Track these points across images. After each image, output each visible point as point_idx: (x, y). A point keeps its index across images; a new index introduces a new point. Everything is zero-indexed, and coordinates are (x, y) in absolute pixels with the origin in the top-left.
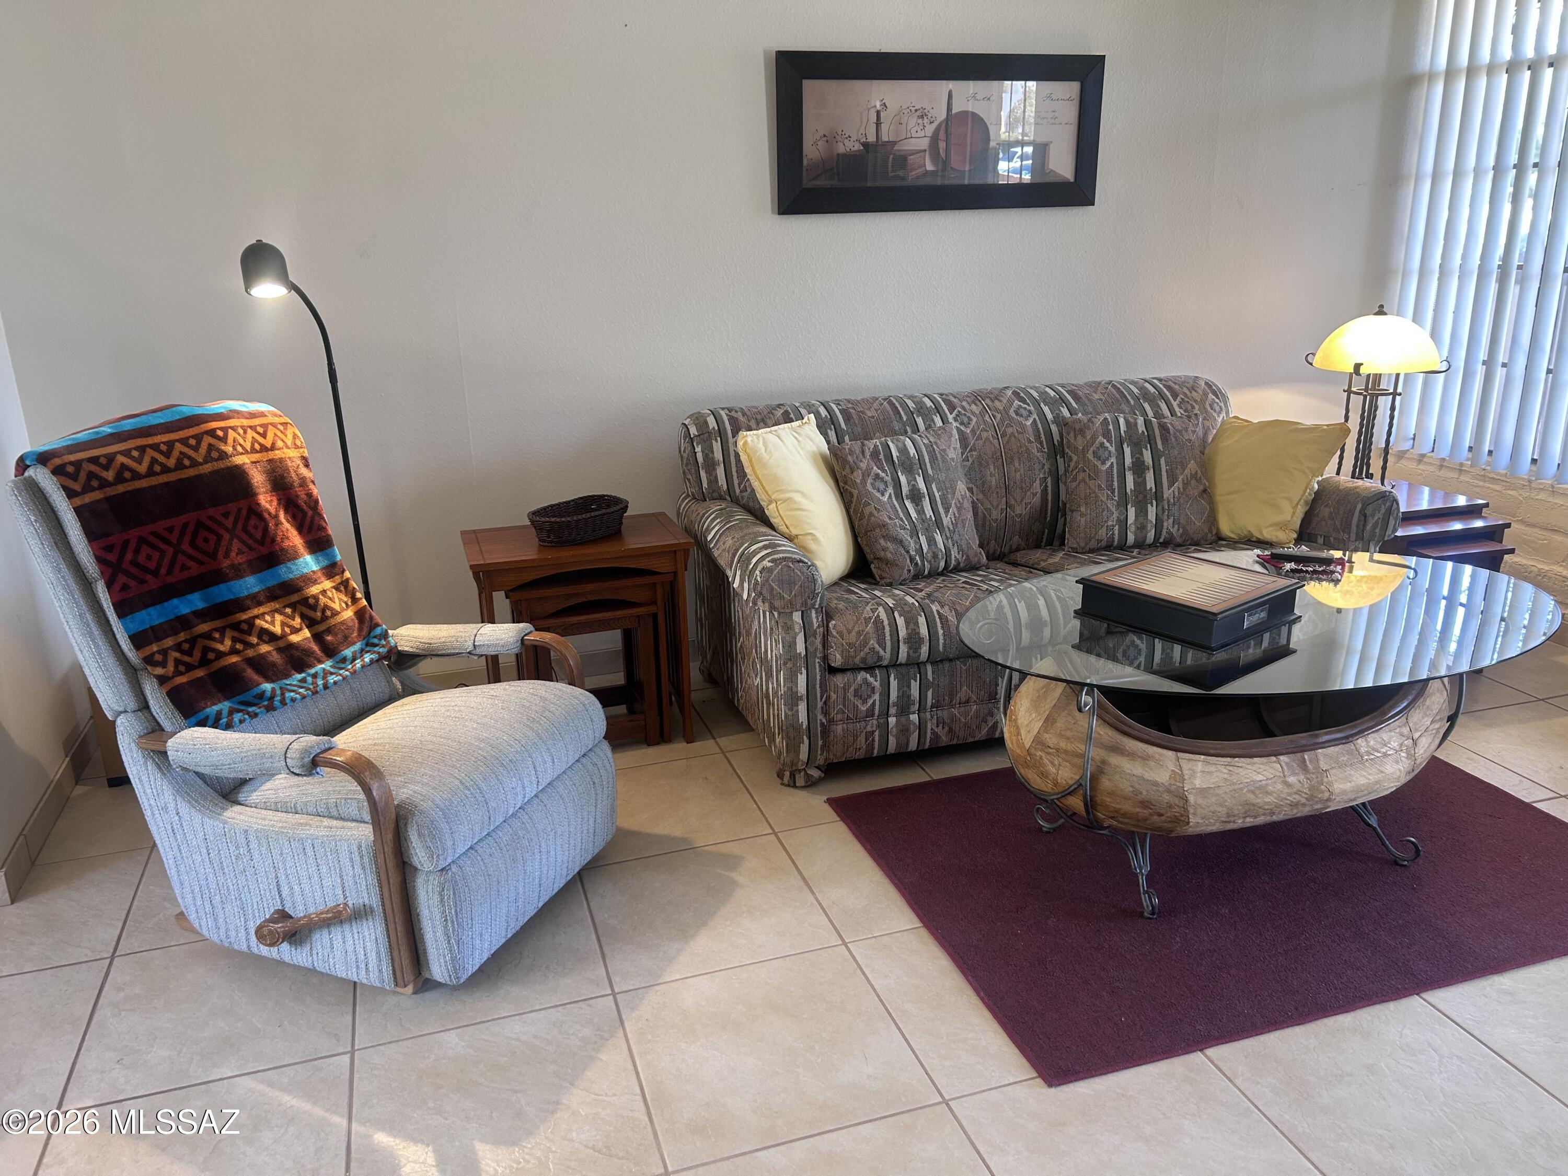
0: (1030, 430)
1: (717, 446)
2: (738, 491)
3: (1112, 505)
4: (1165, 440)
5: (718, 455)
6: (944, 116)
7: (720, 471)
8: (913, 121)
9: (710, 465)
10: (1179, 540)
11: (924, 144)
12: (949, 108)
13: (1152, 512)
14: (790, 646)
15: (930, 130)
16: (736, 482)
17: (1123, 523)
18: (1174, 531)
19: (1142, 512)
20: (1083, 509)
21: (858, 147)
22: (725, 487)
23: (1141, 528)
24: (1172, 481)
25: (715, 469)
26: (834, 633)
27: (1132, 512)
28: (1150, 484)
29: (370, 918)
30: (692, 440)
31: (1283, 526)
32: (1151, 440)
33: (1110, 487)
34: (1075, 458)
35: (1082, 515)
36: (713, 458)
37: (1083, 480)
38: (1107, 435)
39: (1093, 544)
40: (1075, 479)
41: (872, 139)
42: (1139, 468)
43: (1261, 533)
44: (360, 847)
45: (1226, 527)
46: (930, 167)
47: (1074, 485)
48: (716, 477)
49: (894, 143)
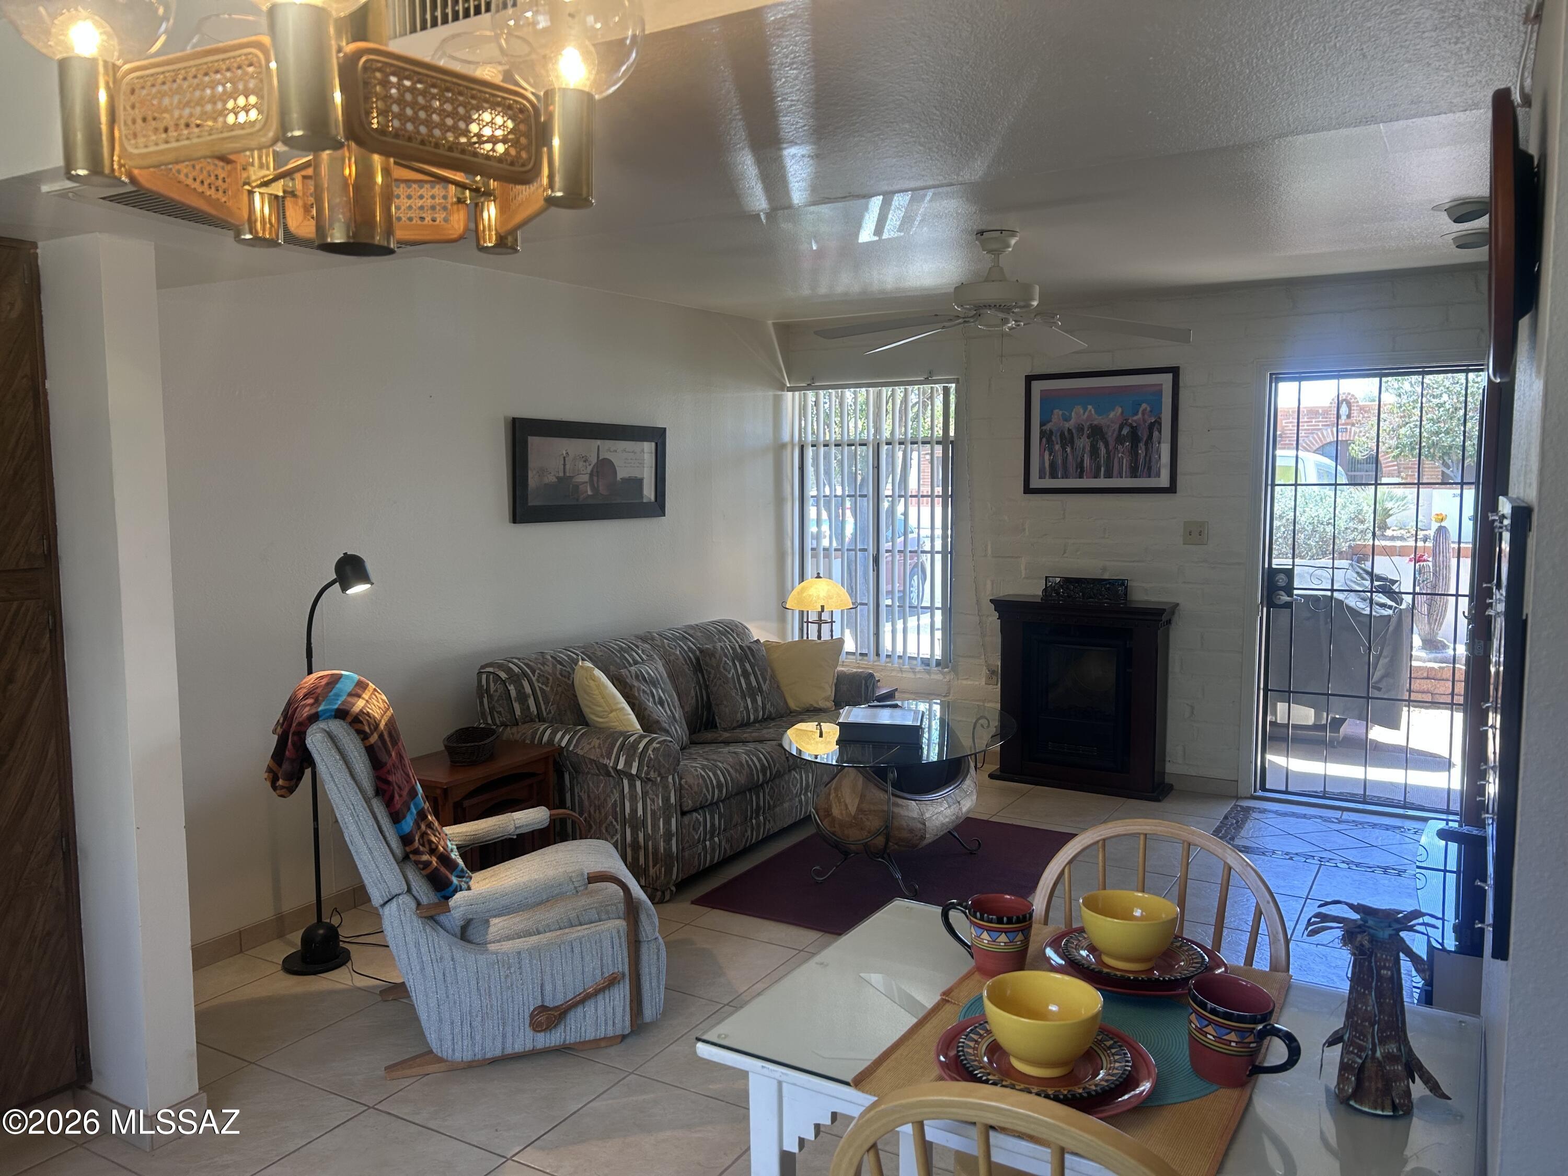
0: (680, 657)
1: (526, 684)
2: (545, 714)
3: (739, 698)
4: (753, 656)
5: (528, 690)
6: (596, 461)
7: (531, 702)
8: (581, 463)
9: (522, 698)
10: (774, 715)
11: (586, 478)
12: (598, 457)
13: (759, 699)
14: (666, 800)
15: (589, 469)
16: (543, 707)
17: (747, 708)
18: (772, 710)
19: (754, 701)
20: (725, 703)
21: (555, 480)
22: (536, 713)
23: (756, 710)
24: (765, 680)
25: (527, 700)
26: (686, 786)
27: (749, 701)
28: (754, 683)
29: (621, 982)
30: (504, 682)
31: (827, 699)
32: (747, 657)
33: (735, 687)
34: (713, 672)
35: (726, 707)
36: (525, 693)
37: (720, 685)
38: (726, 656)
39: (735, 725)
40: (715, 685)
41: (561, 474)
42: (746, 674)
43: (817, 703)
44: (618, 932)
45: (792, 705)
46: (590, 493)
47: (716, 688)
48: (528, 706)
49: (571, 477)
